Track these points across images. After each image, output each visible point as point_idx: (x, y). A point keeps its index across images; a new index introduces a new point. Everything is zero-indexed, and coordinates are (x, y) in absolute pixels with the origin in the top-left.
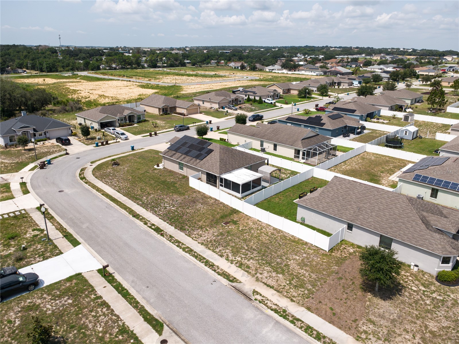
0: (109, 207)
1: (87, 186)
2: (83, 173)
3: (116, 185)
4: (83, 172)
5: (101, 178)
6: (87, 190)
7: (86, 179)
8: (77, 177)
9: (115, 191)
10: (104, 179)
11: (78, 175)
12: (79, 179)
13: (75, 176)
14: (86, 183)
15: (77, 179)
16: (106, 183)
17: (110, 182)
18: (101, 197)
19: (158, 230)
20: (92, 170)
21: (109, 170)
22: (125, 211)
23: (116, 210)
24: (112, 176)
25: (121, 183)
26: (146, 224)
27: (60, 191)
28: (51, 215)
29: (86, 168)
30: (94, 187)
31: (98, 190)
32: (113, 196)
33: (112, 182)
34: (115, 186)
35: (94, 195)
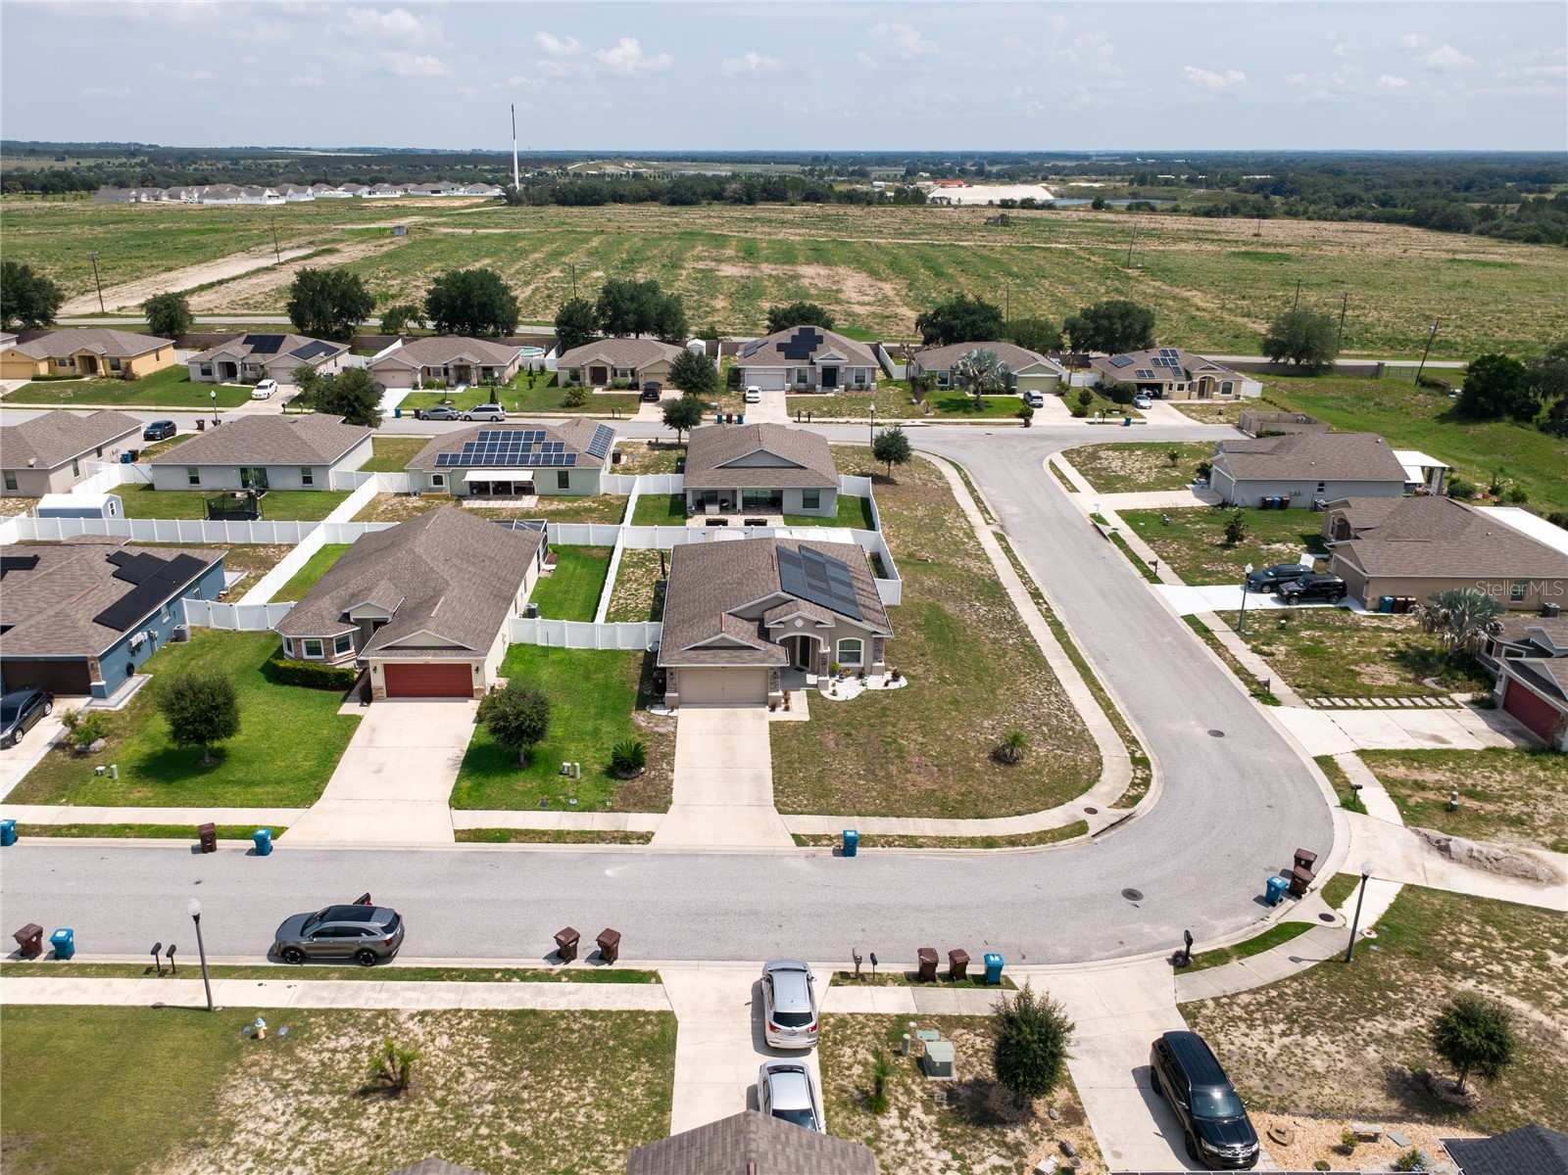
0: (1102, 659)
1: (1136, 732)
2: (1133, 785)
3: (1053, 698)
4: (1133, 793)
5: (1082, 740)
6: (1139, 719)
7: (1132, 753)
8: (1160, 780)
9: (1064, 686)
10: (1072, 729)
11: (1154, 783)
12: (1153, 767)
13: (1167, 782)
14: (1134, 741)
15: (1161, 767)
16: (1074, 715)
17: (1063, 712)
18: (1110, 686)
19: (1036, 595)
20: (1097, 789)
21: (1042, 751)
22: (1072, 639)
23: (1089, 649)
24: (1047, 725)
25: (1035, 694)
26: (1049, 609)
27: (1219, 734)
28: (1241, 679)
29: (1116, 805)
30: (1116, 719)
31: (1107, 706)
32: (1079, 675)
33: (1059, 709)
34: (1056, 695)
35: (1124, 698)
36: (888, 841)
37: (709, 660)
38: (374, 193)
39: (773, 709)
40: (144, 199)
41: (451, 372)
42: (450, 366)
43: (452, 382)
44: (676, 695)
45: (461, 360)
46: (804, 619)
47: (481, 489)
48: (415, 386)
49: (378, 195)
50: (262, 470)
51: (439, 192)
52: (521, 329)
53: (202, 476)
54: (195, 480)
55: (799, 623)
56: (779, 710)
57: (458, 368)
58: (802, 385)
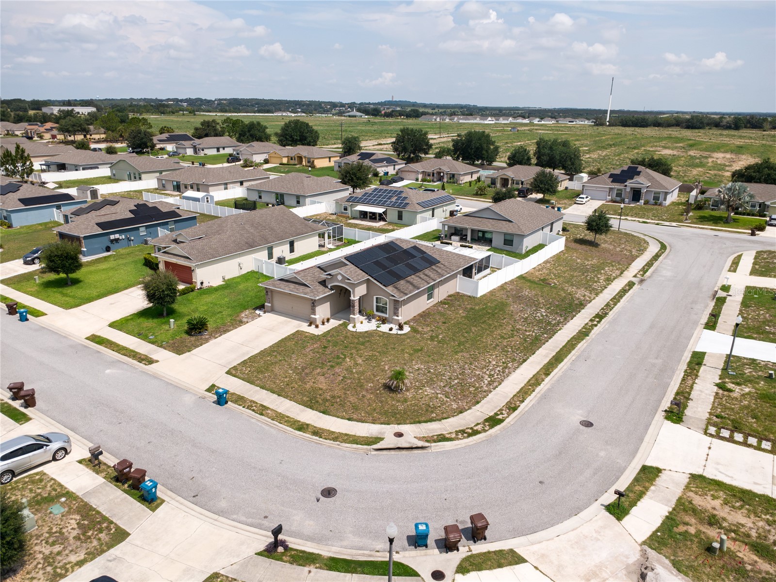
3: (499, 368)
5: (474, 395)
8: (488, 435)
10: (479, 387)
14: (513, 408)
16: (496, 382)
19: (599, 316)
21: (430, 392)
22: (581, 344)
26: (595, 325)
29: (423, 438)
31: (533, 384)
32: (547, 362)
33: (491, 375)
34: (506, 368)
36: (251, 405)
37: (283, 287)
38: (541, 121)
39: (310, 325)
40: (438, 120)
41: (435, 175)
42: (435, 172)
43: (435, 180)
44: (270, 305)
45: (440, 169)
46: (343, 276)
47: (364, 215)
48: (417, 180)
49: (543, 122)
50: (282, 195)
51: (573, 122)
52: (495, 164)
53: (263, 195)
54: (260, 197)
55: (340, 278)
56: (313, 326)
57: (439, 173)
58: (618, 199)
